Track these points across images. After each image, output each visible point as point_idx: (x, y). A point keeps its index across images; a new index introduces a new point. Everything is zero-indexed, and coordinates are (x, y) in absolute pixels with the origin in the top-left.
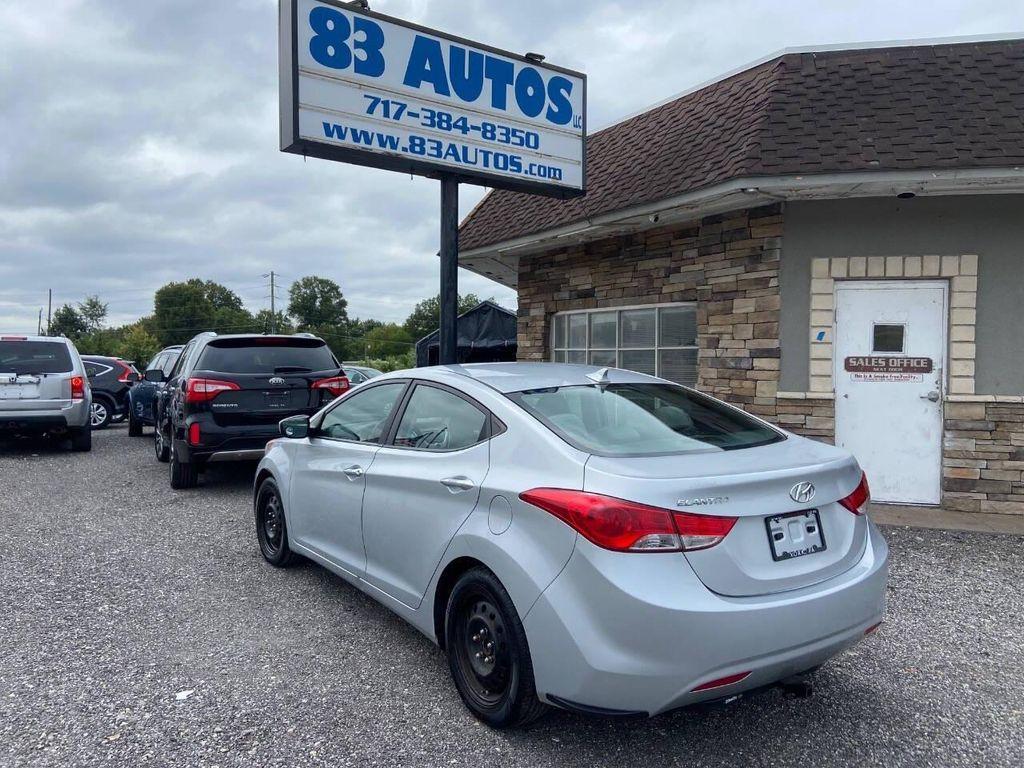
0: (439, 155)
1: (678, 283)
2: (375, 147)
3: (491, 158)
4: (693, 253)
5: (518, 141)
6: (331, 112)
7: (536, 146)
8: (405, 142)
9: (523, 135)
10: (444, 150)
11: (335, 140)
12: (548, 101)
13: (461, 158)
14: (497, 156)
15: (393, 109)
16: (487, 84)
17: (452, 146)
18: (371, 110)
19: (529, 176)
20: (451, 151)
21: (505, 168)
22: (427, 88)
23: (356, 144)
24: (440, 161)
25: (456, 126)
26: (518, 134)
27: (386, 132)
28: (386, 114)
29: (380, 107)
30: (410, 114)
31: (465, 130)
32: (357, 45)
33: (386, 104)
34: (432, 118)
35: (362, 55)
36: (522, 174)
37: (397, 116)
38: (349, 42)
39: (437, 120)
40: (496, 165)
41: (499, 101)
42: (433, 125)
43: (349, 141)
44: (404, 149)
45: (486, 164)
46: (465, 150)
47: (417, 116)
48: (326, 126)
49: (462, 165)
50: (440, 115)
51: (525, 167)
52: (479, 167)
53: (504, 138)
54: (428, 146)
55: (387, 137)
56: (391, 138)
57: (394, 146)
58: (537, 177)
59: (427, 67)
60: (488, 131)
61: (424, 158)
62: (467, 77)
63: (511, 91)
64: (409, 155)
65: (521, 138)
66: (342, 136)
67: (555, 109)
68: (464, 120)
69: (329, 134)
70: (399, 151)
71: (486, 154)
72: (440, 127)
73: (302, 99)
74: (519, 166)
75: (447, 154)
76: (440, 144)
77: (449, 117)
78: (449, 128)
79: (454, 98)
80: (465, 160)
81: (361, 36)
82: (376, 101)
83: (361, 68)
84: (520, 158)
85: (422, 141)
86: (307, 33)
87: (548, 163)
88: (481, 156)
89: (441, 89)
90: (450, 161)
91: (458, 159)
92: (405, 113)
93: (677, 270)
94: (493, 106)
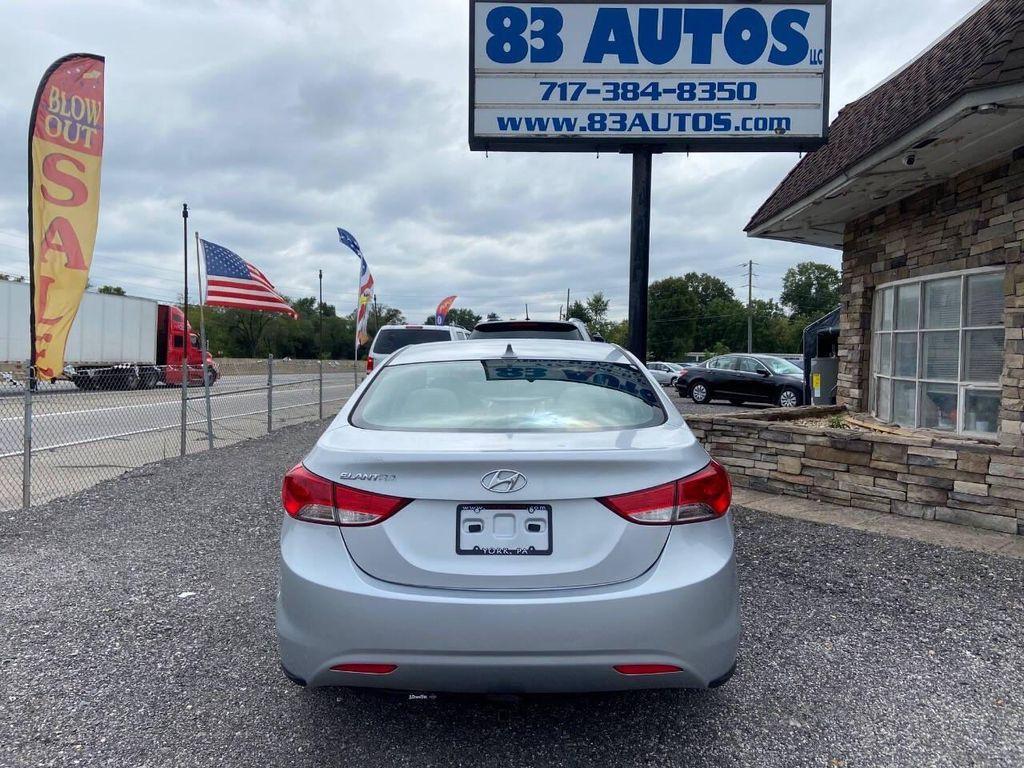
0: (623, 128)
1: (986, 241)
2: (551, 131)
3: (689, 121)
4: (1002, 200)
5: (726, 95)
6: (506, 106)
7: (753, 96)
8: (584, 122)
9: (735, 88)
10: (629, 122)
11: (510, 132)
12: (771, 40)
13: (650, 125)
14: (696, 118)
15: (571, 90)
16: (687, 40)
17: (640, 117)
18: (546, 97)
19: (741, 132)
20: (637, 122)
21: (708, 128)
22: (611, 61)
23: (531, 132)
24: (625, 134)
25: (644, 94)
26: (726, 87)
27: (561, 115)
28: (563, 97)
29: (557, 91)
30: (589, 92)
31: (655, 95)
32: (534, 35)
33: (563, 87)
34: (615, 91)
35: (539, 43)
36: (732, 132)
37: (575, 97)
38: (526, 35)
39: (619, 91)
40: (696, 127)
41: (702, 54)
42: (616, 98)
43: (523, 131)
44: (583, 129)
45: (682, 127)
46: (655, 117)
47: (598, 92)
48: (501, 120)
49: (652, 134)
50: (625, 85)
51: (736, 121)
52: (674, 132)
53: (707, 95)
54: (609, 122)
55: (564, 119)
56: (567, 120)
57: (571, 127)
58: (754, 132)
59: (612, 38)
60: (685, 91)
61: (607, 134)
62: (659, 37)
63: (718, 41)
64: (588, 133)
65: (731, 92)
66: (516, 127)
67: (782, 48)
68: (655, 85)
69: (503, 127)
70: (576, 131)
71: (682, 118)
72: (625, 97)
73: (478, 100)
74: (727, 124)
75: (633, 124)
76: (624, 117)
77: (636, 86)
78: (635, 97)
79: (643, 64)
80: (655, 127)
81: (539, 25)
82: (553, 85)
83: (538, 56)
84: (729, 114)
85: (603, 117)
86: (484, 35)
87: (768, 114)
88: (675, 121)
89: (628, 57)
90: (637, 132)
91: (645, 128)
92: (585, 90)
93: (985, 224)
94: (692, 62)
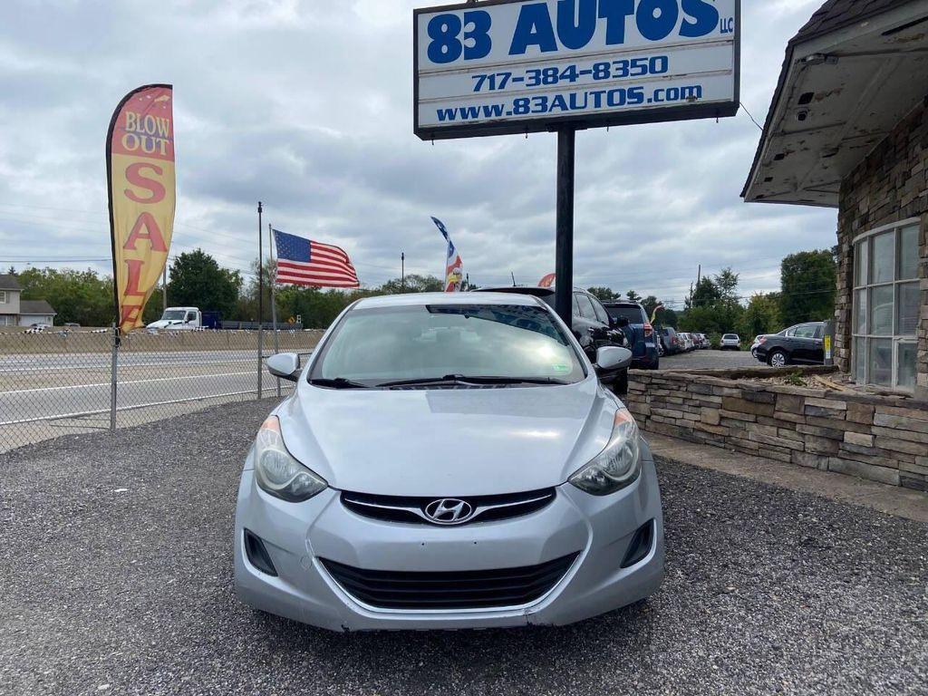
0: (544, 109)
2: (482, 118)
3: (604, 98)
5: (639, 70)
6: (443, 100)
7: (664, 68)
8: (510, 107)
9: (647, 63)
10: (549, 104)
11: (447, 122)
12: (682, 15)
13: (568, 104)
14: (611, 94)
15: (498, 80)
16: (601, 25)
17: (559, 98)
18: (477, 88)
19: (653, 103)
20: (557, 103)
21: (622, 102)
22: (533, 51)
23: (466, 120)
24: (547, 114)
25: (563, 77)
26: (638, 63)
27: (490, 103)
28: (492, 87)
29: (487, 82)
30: (514, 80)
31: (573, 77)
32: (467, 36)
33: (492, 78)
34: (537, 78)
35: (471, 43)
36: (645, 103)
37: (502, 86)
38: (460, 37)
39: (541, 77)
40: (610, 103)
41: (615, 36)
42: (538, 83)
43: (459, 120)
44: (509, 113)
45: (598, 104)
46: (573, 97)
47: (522, 79)
48: (440, 112)
49: (571, 112)
50: (545, 71)
51: (648, 94)
52: (591, 109)
53: (621, 72)
54: (532, 106)
55: (493, 107)
56: (496, 107)
57: (499, 113)
58: (666, 102)
59: (534, 31)
60: (600, 71)
61: (530, 115)
62: (576, 25)
63: (630, 21)
64: (514, 117)
65: (644, 67)
66: (452, 117)
67: (692, 20)
68: (572, 68)
69: (441, 118)
70: (504, 116)
71: (598, 95)
72: (546, 82)
73: (421, 97)
74: (640, 97)
75: (553, 105)
76: (545, 99)
77: (556, 70)
78: (555, 81)
79: (562, 49)
80: (573, 106)
81: (471, 27)
82: (483, 78)
83: (471, 54)
84: (642, 88)
85: (527, 101)
86: (425, 41)
87: (679, 84)
88: (591, 99)
89: (548, 45)
90: (557, 112)
91: (564, 107)
92: (511, 78)
93: (909, 174)
94: (607, 44)
